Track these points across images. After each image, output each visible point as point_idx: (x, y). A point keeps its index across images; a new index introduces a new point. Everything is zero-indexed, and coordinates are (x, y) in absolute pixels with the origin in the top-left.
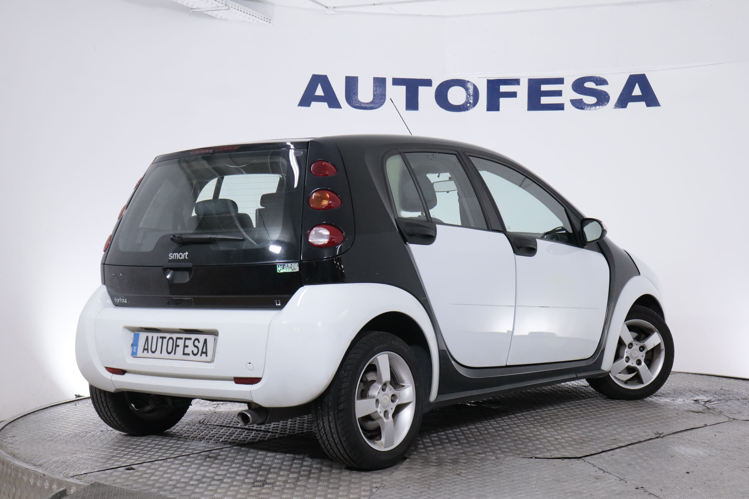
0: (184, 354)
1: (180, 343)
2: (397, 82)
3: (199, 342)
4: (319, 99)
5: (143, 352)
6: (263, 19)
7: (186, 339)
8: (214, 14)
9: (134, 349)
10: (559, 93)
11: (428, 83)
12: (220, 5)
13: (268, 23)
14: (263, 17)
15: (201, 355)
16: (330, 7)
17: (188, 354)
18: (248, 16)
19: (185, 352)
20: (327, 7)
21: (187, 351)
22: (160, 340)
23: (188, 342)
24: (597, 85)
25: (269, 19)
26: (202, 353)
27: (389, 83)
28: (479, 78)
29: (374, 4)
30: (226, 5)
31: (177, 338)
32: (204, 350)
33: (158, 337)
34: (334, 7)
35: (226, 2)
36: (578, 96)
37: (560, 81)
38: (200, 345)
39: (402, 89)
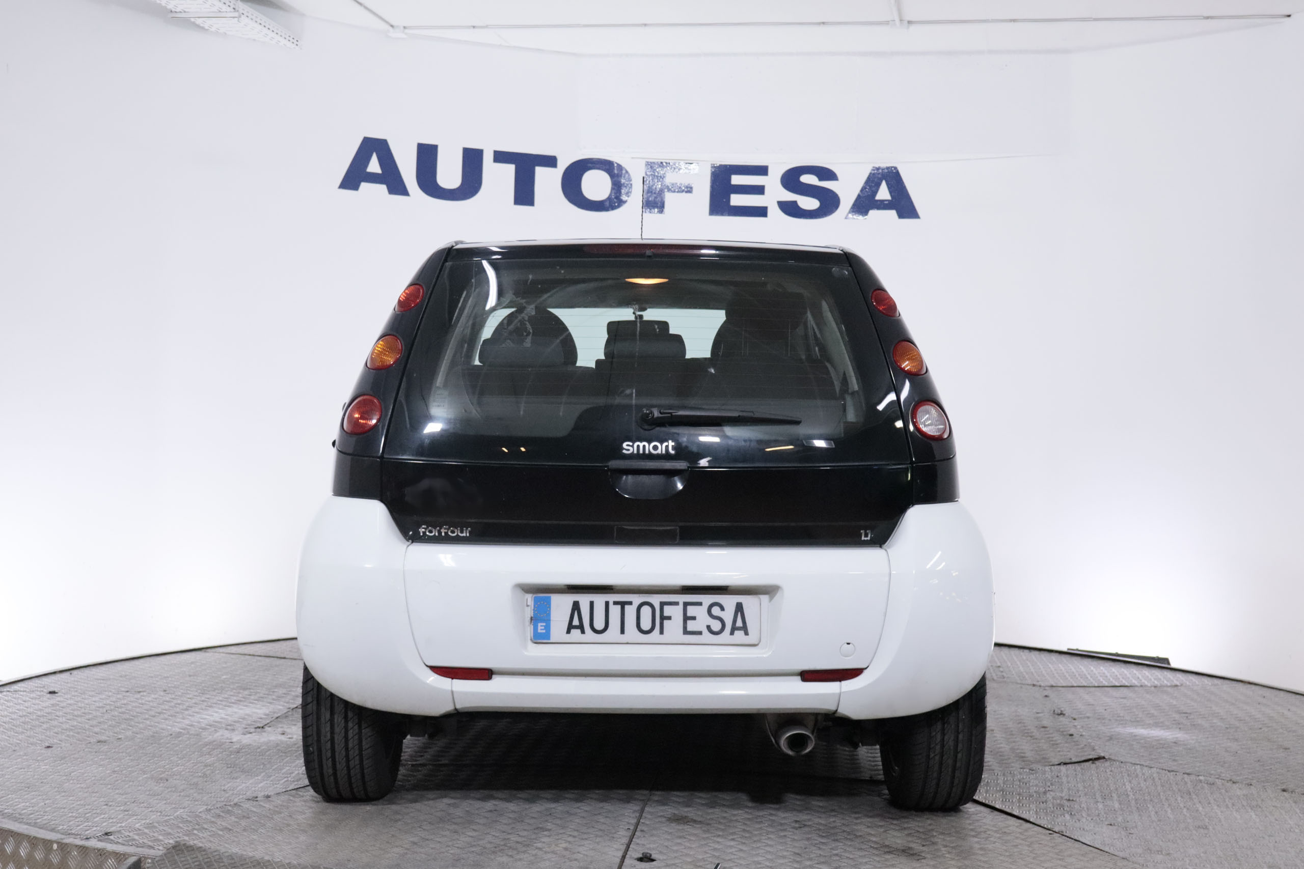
0: (686, 632)
1: (675, 612)
2: (501, 157)
3: (722, 609)
4: (373, 178)
5: (568, 632)
6: (288, 38)
7: (686, 604)
8: (207, 24)
9: (539, 628)
10: (759, 190)
11: (550, 161)
12: (225, 8)
13: (294, 46)
14: (288, 35)
15: (732, 633)
16: (398, 27)
17: (700, 633)
18: (265, 31)
19: (689, 628)
20: (392, 26)
21: (691, 626)
22: (615, 611)
23: (691, 611)
24: (821, 179)
25: (296, 39)
26: (734, 629)
27: (488, 158)
28: (632, 158)
29: (474, 27)
30: (234, 9)
31: (662, 604)
32: (739, 623)
33: (607, 604)
34: (405, 27)
35: (234, 4)
36: (789, 196)
37: (762, 170)
38: (728, 616)
39: (509, 170)
